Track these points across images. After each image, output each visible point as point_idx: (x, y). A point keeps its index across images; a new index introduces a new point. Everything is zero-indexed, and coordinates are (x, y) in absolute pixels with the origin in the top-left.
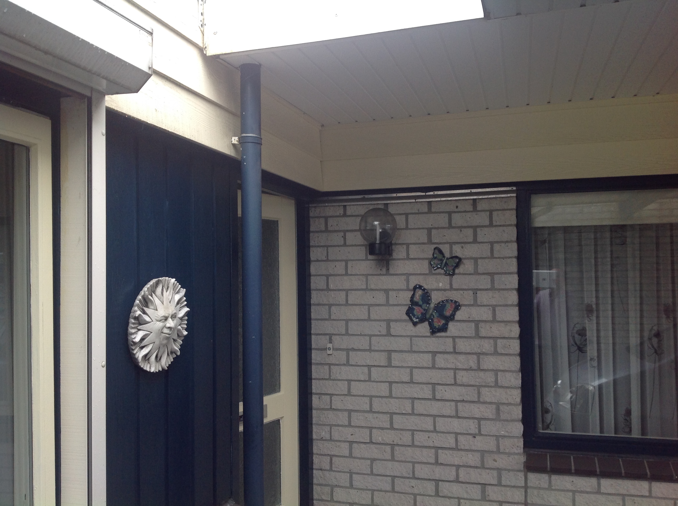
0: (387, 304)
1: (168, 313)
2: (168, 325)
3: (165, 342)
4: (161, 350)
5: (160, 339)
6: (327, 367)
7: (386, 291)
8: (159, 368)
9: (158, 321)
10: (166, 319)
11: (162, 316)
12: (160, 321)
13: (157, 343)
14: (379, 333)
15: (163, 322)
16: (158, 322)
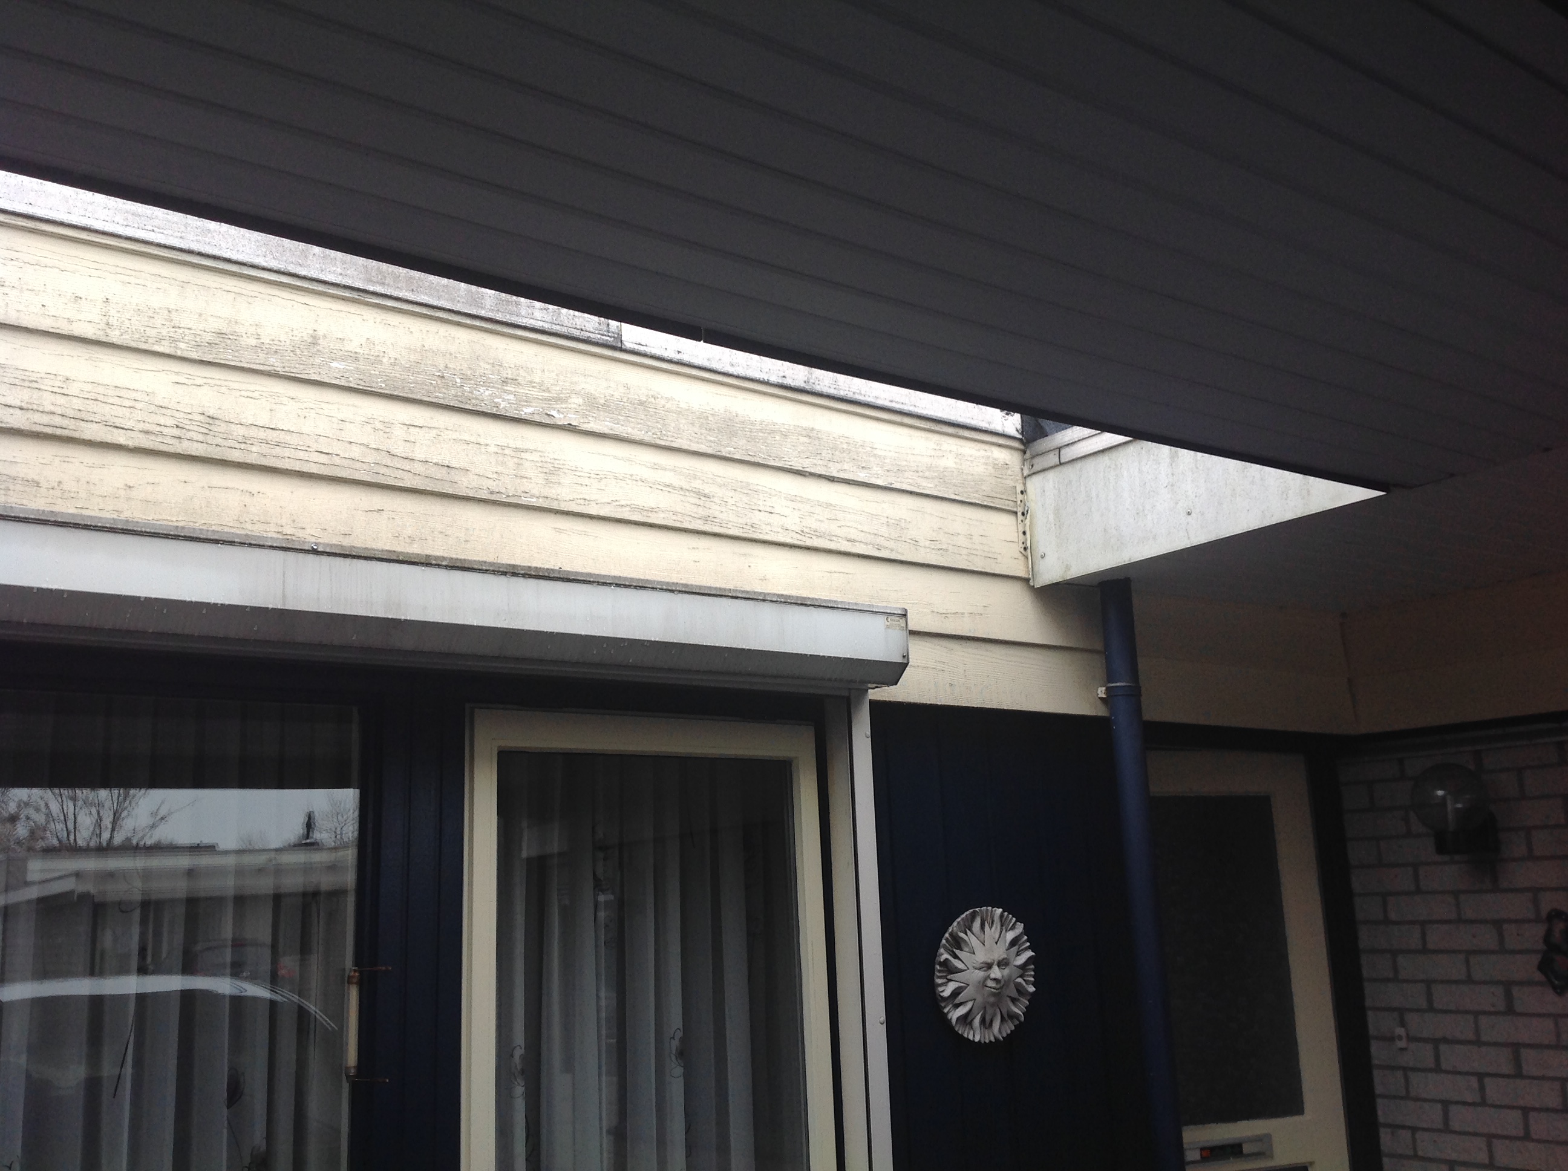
0: (1502, 950)
1: (992, 958)
2: (993, 976)
3: (992, 999)
4: (990, 1011)
5: (984, 995)
6: (1399, 1074)
7: (1498, 924)
8: (989, 1038)
9: (976, 969)
10: (989, 966)
11: (982, 961)
12: (980, 969)
13: (979, 999)
14: (1492, 1009)
15: (986, 971)
16: (976, 971)
